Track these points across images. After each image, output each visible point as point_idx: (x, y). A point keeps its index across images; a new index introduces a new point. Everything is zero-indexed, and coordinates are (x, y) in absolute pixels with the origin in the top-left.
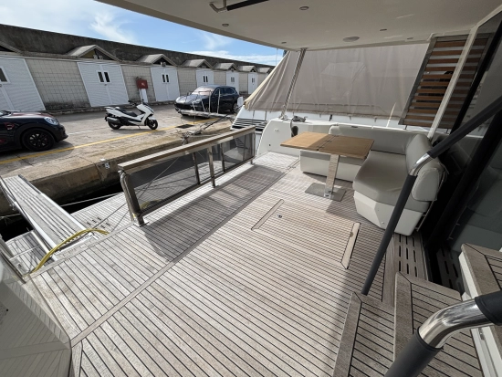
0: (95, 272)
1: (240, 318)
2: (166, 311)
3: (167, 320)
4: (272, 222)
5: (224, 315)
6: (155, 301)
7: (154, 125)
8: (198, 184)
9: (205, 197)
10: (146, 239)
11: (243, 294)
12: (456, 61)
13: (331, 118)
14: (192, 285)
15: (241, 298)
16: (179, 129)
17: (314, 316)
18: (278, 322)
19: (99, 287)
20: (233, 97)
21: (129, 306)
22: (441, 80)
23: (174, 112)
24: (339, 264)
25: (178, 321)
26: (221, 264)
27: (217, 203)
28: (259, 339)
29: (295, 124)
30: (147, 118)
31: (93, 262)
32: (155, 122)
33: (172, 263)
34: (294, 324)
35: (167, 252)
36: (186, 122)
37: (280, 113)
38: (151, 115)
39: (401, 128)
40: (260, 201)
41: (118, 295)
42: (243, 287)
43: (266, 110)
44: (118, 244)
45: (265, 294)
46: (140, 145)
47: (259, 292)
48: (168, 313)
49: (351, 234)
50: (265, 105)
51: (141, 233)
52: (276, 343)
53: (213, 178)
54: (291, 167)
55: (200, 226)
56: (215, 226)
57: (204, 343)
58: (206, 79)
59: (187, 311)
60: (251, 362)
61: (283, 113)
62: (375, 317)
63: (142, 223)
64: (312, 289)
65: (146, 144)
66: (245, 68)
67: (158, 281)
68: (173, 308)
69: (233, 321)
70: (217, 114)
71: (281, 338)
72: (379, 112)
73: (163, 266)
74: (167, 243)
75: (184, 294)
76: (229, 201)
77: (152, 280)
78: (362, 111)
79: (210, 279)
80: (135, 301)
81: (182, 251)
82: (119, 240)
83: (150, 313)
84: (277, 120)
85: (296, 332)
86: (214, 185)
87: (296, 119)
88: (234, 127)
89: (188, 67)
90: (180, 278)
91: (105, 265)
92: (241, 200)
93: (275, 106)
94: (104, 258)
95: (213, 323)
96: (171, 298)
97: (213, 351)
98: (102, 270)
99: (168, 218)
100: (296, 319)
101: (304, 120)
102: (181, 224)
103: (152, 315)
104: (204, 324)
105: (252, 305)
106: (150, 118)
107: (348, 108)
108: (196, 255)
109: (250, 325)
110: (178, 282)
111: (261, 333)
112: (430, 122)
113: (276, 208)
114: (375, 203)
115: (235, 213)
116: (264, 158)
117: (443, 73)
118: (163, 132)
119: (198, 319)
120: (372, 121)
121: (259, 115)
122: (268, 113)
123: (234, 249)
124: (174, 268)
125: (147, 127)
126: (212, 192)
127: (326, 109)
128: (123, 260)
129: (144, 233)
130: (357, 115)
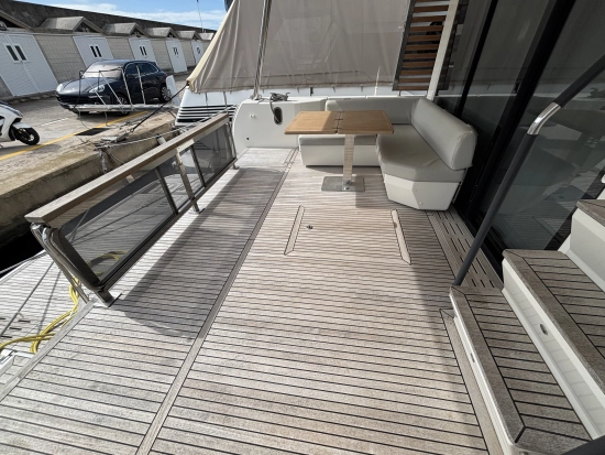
0: (63, 412)
1: (335, 370)
2: (230, 411)
3: (240, 423)
4: (304, 237)
5: (314, 376)
6: (206, 406)
7: (32, 138)
8: (176, 214)
9: (192, 230)
10: (133, 322)
11: (321, 339)
12: (446, 8)
13: (312, 92)
14: (247, 358)
15: (322, 346)
16: (84, 138)
17: (410, 329)
18: (379, 353)
19: (90, 432)
20: (157, 77)
21: (165, 434)
22: (428, 34)
23: (59, 110)
24: (401, 262)
25: (257, 415)
26: (272, 314)
27: (218, 234)
28: (370, 384)
29: (277, 104)
30: (12, 127)
31: (49, 398)
32: (31, 131)
33: (200, 340)
34: (396, 348)
35: (181, 327)
36: (91, 125)
37: (252, 92)
38: (17, 120)
39: (395, 95)
40: (275, 216)
41: (135, 427)
42: (316, 331)
43: (224, 90)
44: (83, 349)
45: (347, 328)
46: (18, 175)
47: (338, 327)
48: (237, 412)
49: (395, 226)
50: (221, 83)
51: (116, 315)
52: (390, 378)
53: (193, 199)
54: (289, 163)
55: (211, 273)
56: (234, 266)
57: (309, 425)
58: (96, 52)
59: (263, 396)
60: (378, 414)
61: (256, 91)
62: (485, 305)
63: (109, 300)
64: (392, 300)
65: (30, 171)
66: (157, 31)
67: (192, 375)
68: (239, 402)
69: (329, 378)
70: (145, 106)
71: (392, 370)
72: (364, 78)
73: (187, 349)
74: (173, 314)
75: (243, 374)
76: (234, 226)
77: (181, 379)
78: (345, 80)
79: (268, 339)
80: (171, 422)
81: (204, 318)
82: (80, 342)
83: (208, 427)
84: (250, 101)
85: (403, 356)
86: (197, 210)
87: (276, 98)
88: (180, 121)
89: (56, 31)
90: (224, 355)
91: (77, 393)
92: (248, 221)
93: (235, 83)
94: (68, 382)
95: (305, 393)
96: (228, 390)
97: (327, 428)
98: (77, 404)
99: (151, 278)
100: (394, 341)
101: (285, 98)
102: (178, 279)
103: (214, 428)
104: (296, 401)
105: (340, 348)
106: (17, 126)
107: (330, 76)
108: (228, 315)
109: (352, 373)
110: (225, 363)
111: (369, 375)
112: (426, 84)
113: (299, 218)
114: (412, 183)
115: (250, 241)
116: (247, 157)
117: (428, 24)
118: (53, 147)
119: (283, 399)
120: (357, 90)
121: (216, 98)
122: (228, 94)
123: (278, 288)
124: (206, 345)
125: (17, 143)
126: (198, 221)
127: (304, 81)
128: (108, 370)
129: (123, 314)
130: (341, 84)
